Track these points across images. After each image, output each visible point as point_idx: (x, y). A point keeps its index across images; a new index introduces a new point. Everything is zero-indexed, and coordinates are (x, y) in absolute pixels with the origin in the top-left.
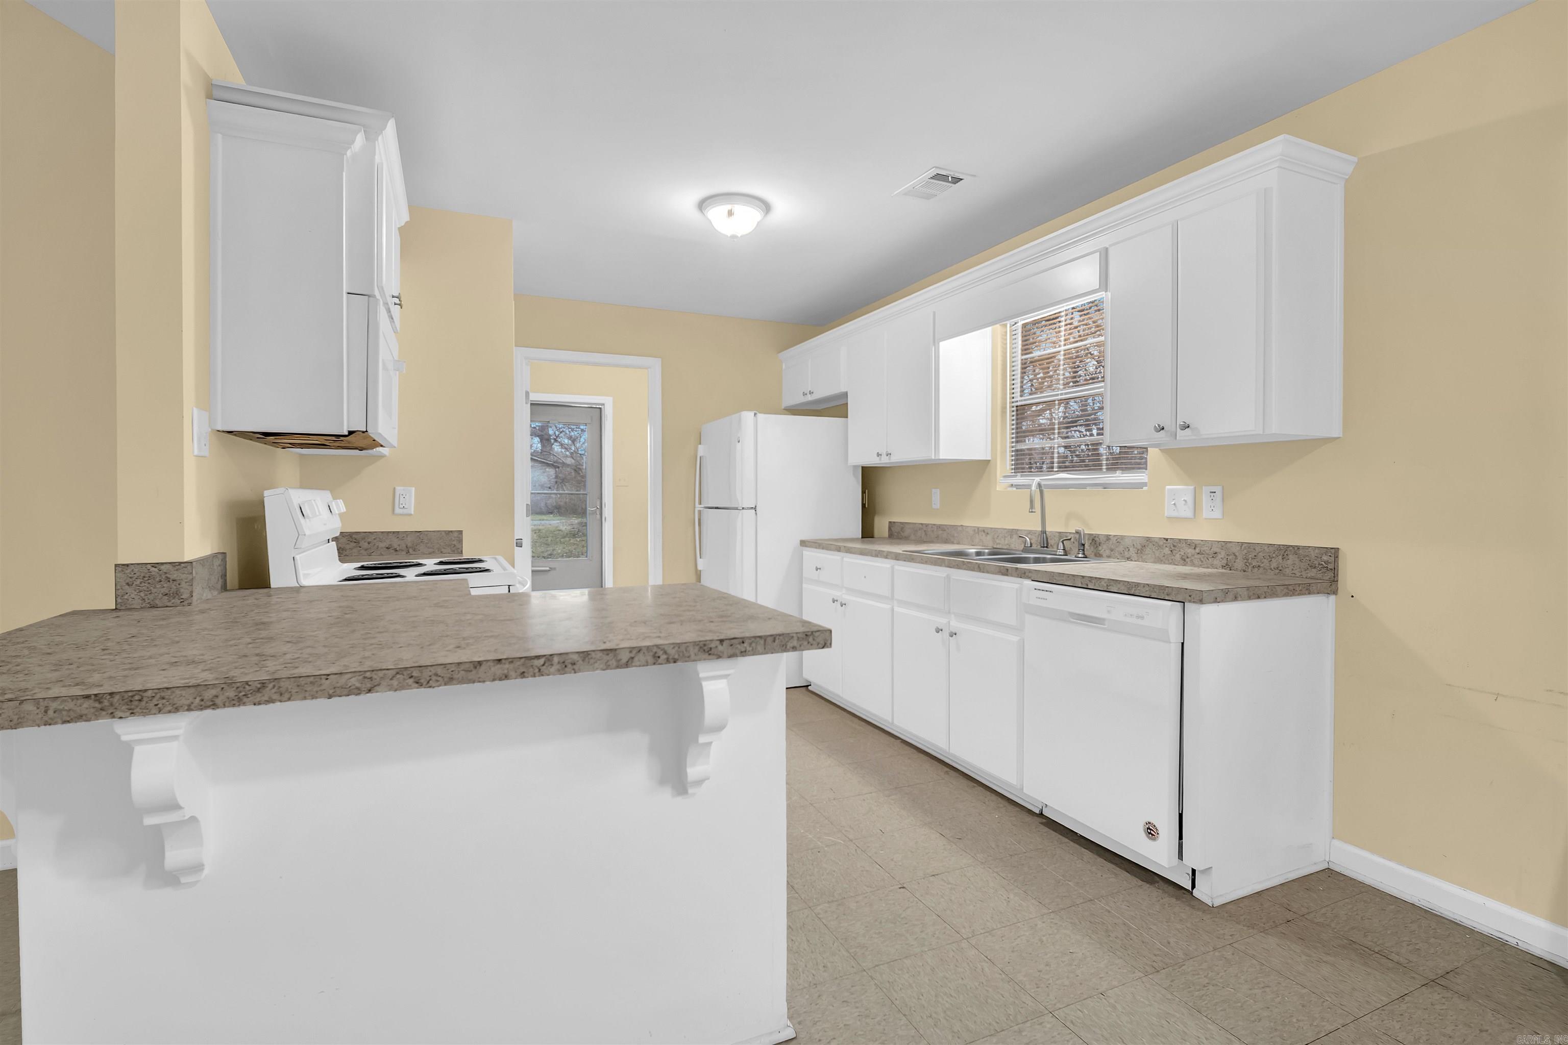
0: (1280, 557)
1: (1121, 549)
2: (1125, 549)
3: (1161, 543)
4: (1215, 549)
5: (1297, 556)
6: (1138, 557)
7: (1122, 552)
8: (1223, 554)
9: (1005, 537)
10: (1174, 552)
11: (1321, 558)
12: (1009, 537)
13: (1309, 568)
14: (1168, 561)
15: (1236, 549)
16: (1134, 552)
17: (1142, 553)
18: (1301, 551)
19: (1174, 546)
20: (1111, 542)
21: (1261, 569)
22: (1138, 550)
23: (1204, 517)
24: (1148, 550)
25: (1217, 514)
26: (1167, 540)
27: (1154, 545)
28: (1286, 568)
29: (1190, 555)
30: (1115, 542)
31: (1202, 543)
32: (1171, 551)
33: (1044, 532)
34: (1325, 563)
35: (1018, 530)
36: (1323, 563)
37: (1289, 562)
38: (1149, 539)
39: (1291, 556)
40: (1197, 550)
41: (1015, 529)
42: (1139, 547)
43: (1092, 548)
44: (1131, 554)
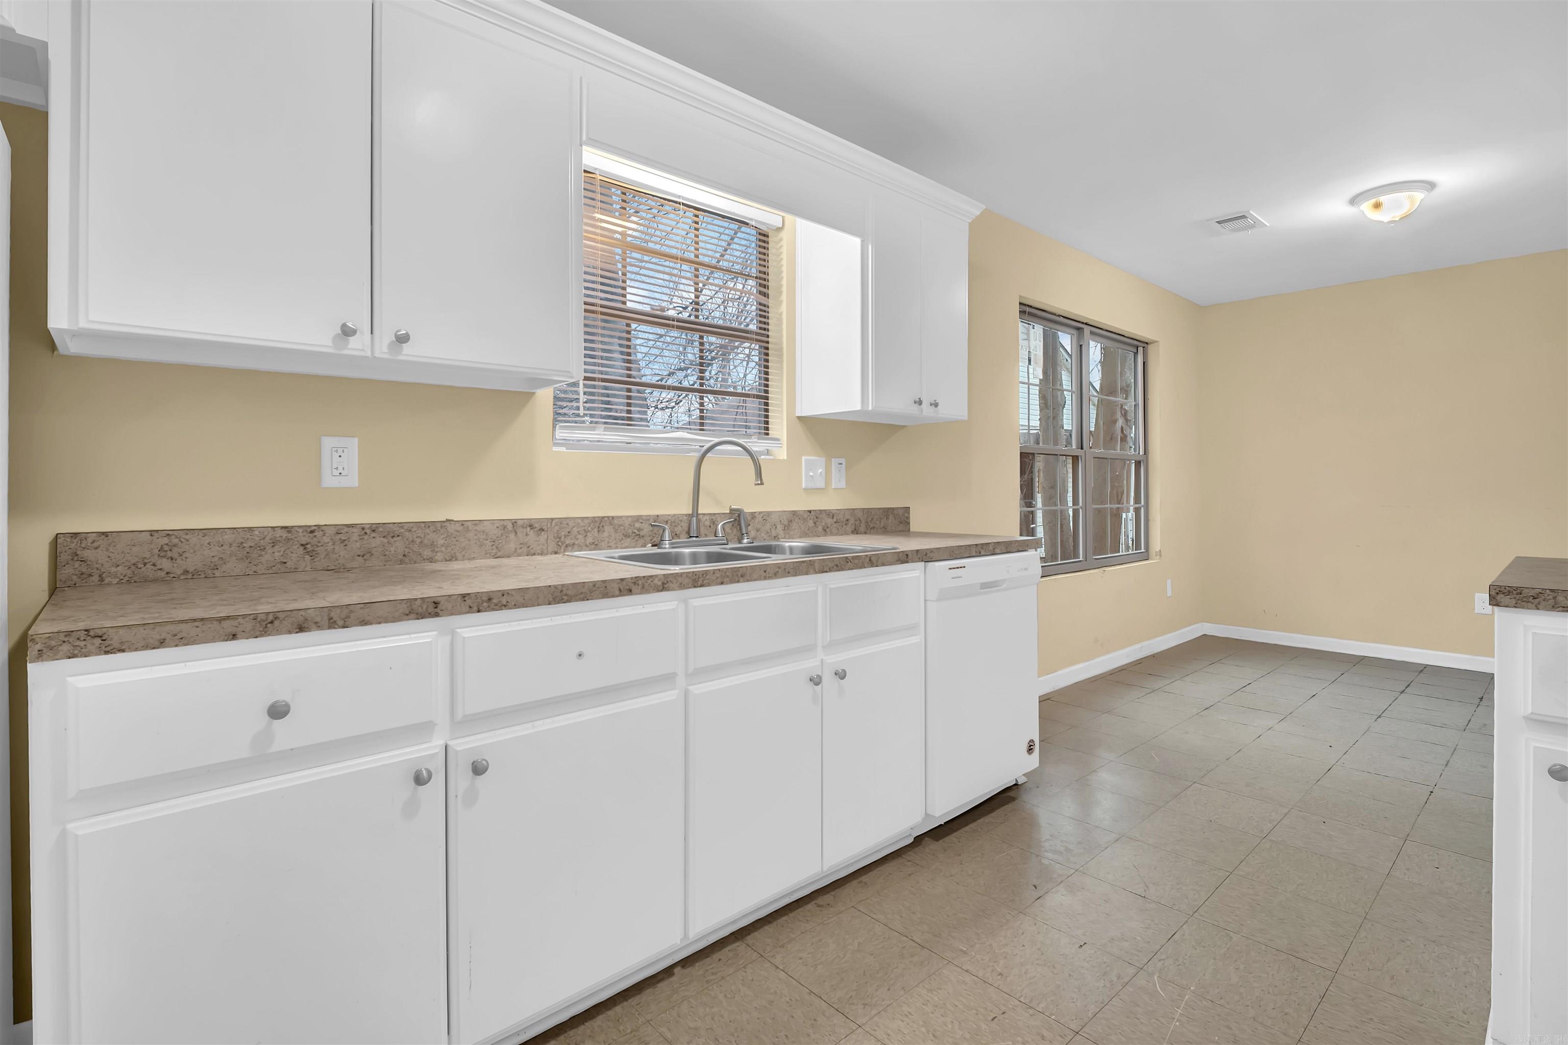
1: (768, 527)
2: (772, 526)
3: (806, 516)
4: (848, 517)
6: (785, 533)
7: (769, 531)
10: (817, 523)
14: (812, 533)
15: (860, 515)
16: (781, 529)
17: (788, 529)
19: (817, 518)
20: (757, 521)
22: (785, 526)
23: (833, 487)
24: (794, 525)
25: (843, 484)
26: (810, 512)
27: (799, 519)
29: (829, 525)
30: (760, 519)
31: (838, 512)
32: (815, 523)
33: (695, 513)
38: (794, 513)
40: (835, 520)
42: (786, 523)
43: (735, 530)
44: (778, 531)
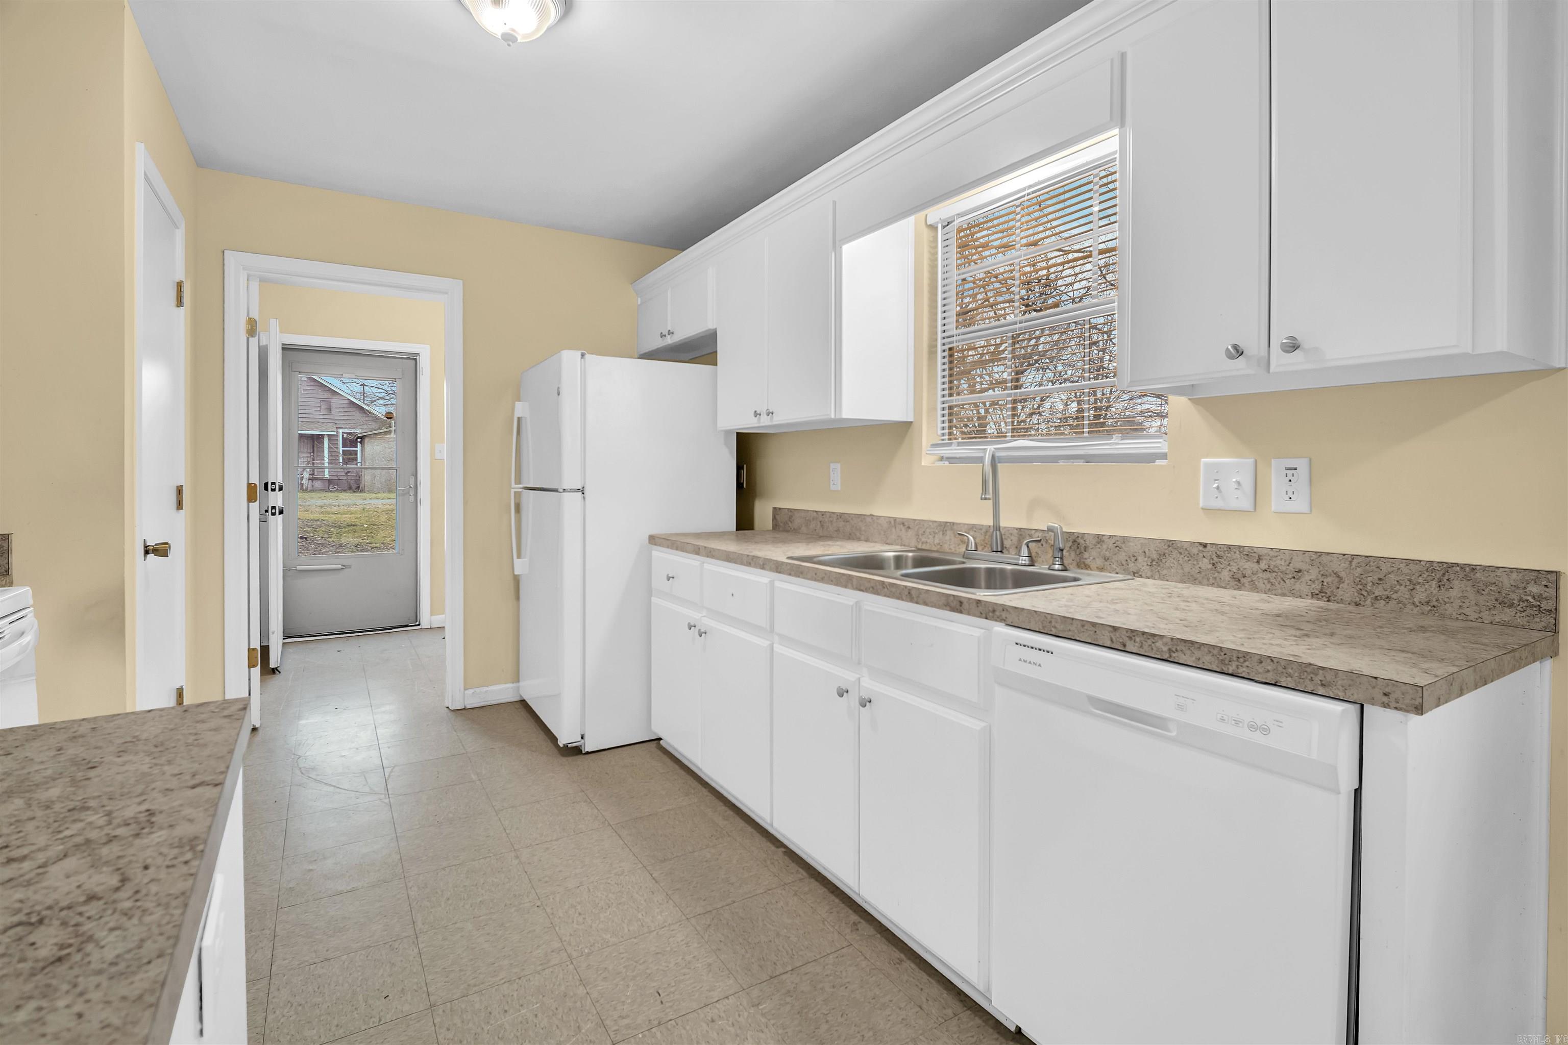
0: (1434, 583)
1: (1122, 557)
2: (1130, 557)
3: (1194, 551)
4: (1298, 564)
5: (1470, 583)
6: (1152, 571)
7: (1124, 563)
8: (1314, 573)
9: (935, 533)
10: (1219, 566)
11: (1525, 588)
12: (941, 533)
13: (1497, 605)
14: (1208, 580)
15: (1340, 567)
16: (1145, 564)
17: (1159, 566)
18: (1478, 575)
19: (1218, 556)
20: (1105, 546)
21: (1393, 604)
22: (1153, 561)
23: (1273, 509)
24: (1169, 561)
25: (1300, 504)
26: (1205, 545)
27: (1181, 553)
28: (1446, 603)
29: (1248, 573)
30: (1112, 545)
31: (1272, 553)
32: (1213, 564)
33: (997, 528)
34: (1534, 597)
35: (953, 523)
36: (1530, 598)
37: (1454, 593)
38: (1171, 544)
39: (1456, 583)
40: (1263, 565)
41: (950, 523)
42: (1155, 556)
43: (1073, 554)
44: (1140, 566)
